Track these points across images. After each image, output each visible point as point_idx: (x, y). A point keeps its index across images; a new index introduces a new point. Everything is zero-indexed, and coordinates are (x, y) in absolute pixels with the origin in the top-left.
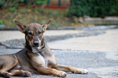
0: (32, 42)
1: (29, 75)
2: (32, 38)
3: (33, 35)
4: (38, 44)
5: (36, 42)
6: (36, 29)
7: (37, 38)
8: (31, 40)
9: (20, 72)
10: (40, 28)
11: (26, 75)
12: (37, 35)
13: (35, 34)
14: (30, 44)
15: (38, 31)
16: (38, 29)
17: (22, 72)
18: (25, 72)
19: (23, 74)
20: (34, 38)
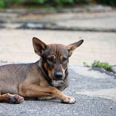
0: (53, 73)
2: (53, 67)
3: (55, 63)
4: (61, 76)
5: (59, 73)
6: (60, 54)
7: (60, 68)
8: (51, 70)
9: (7, 96)
10: (65, 53)
11: (16, 101)
12: (61, 63)
13: (58, 61)
14: (50, 75)
15: (63, 57)
16: (63, 55)
17: (9, 96)
18: (14, 96)
19: (12, 99)
20: (56, 67)
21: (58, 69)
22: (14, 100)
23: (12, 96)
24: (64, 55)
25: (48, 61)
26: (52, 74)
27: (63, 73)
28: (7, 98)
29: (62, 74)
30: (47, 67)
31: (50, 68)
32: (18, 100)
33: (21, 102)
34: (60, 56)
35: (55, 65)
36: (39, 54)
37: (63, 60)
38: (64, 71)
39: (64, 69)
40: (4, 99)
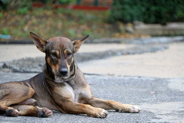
0: (58, 69)
1: (48, 114)
2: (57, 62)
3: (59, 58)
4: (66, 73)
5: (64, 70)
6: (64, 48)
9: (35, 109)
10: (70, 47)
11: (44, 114)
12: (65, 58)
13: (62, 56)
14: (54, 71)
15: (67, 51)
16: (67, 49)
17: (38, 109)
18: (42, 110)
19: (39, 112)
20: (60, 62)
21: (63, 65)
22: (42, 113)
23: (40, 109)
24: (69, 49)
25: (51, 55)
26: (56, 70)
27: (68, 69)
28: (36, 111)
29: (67, 71)
30: (51, 62)
31: (54, 63)
32: (46, 114)
33: (49, 116)
34: (64, 50)
35: (59, 60)
36: (41, 50)
37: (68, 55)
38: (69, 67)
39: (69, 64)
40: (33, 112)
